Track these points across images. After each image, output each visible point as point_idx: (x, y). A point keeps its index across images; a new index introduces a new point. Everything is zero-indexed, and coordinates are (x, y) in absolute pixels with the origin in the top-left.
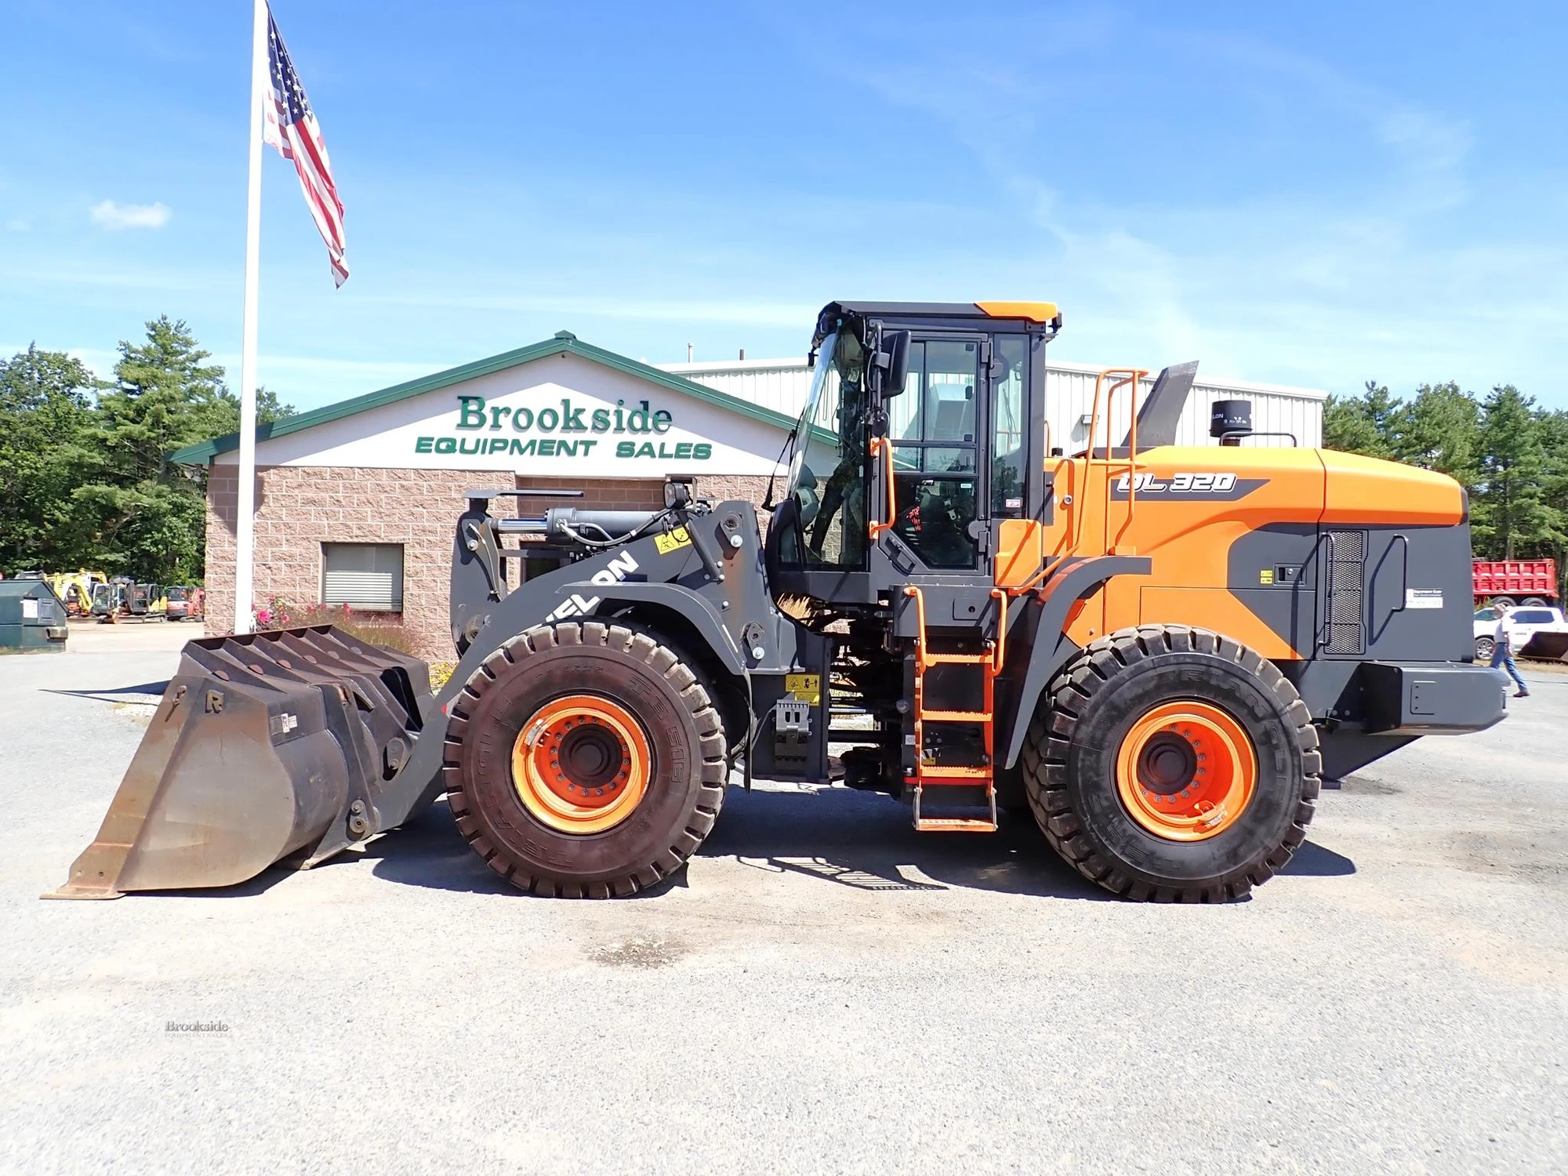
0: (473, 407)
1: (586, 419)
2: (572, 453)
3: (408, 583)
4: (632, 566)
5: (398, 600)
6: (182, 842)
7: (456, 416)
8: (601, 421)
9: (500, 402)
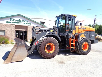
0: (11, 19)
1: (21, 21)
2: (20, 23)
3: (6, 33)
4: (49, 33)
5: (5, 35)
6: (17, 57)
7: (10, 20)
8: (22, 21)
9: (14, 19)
